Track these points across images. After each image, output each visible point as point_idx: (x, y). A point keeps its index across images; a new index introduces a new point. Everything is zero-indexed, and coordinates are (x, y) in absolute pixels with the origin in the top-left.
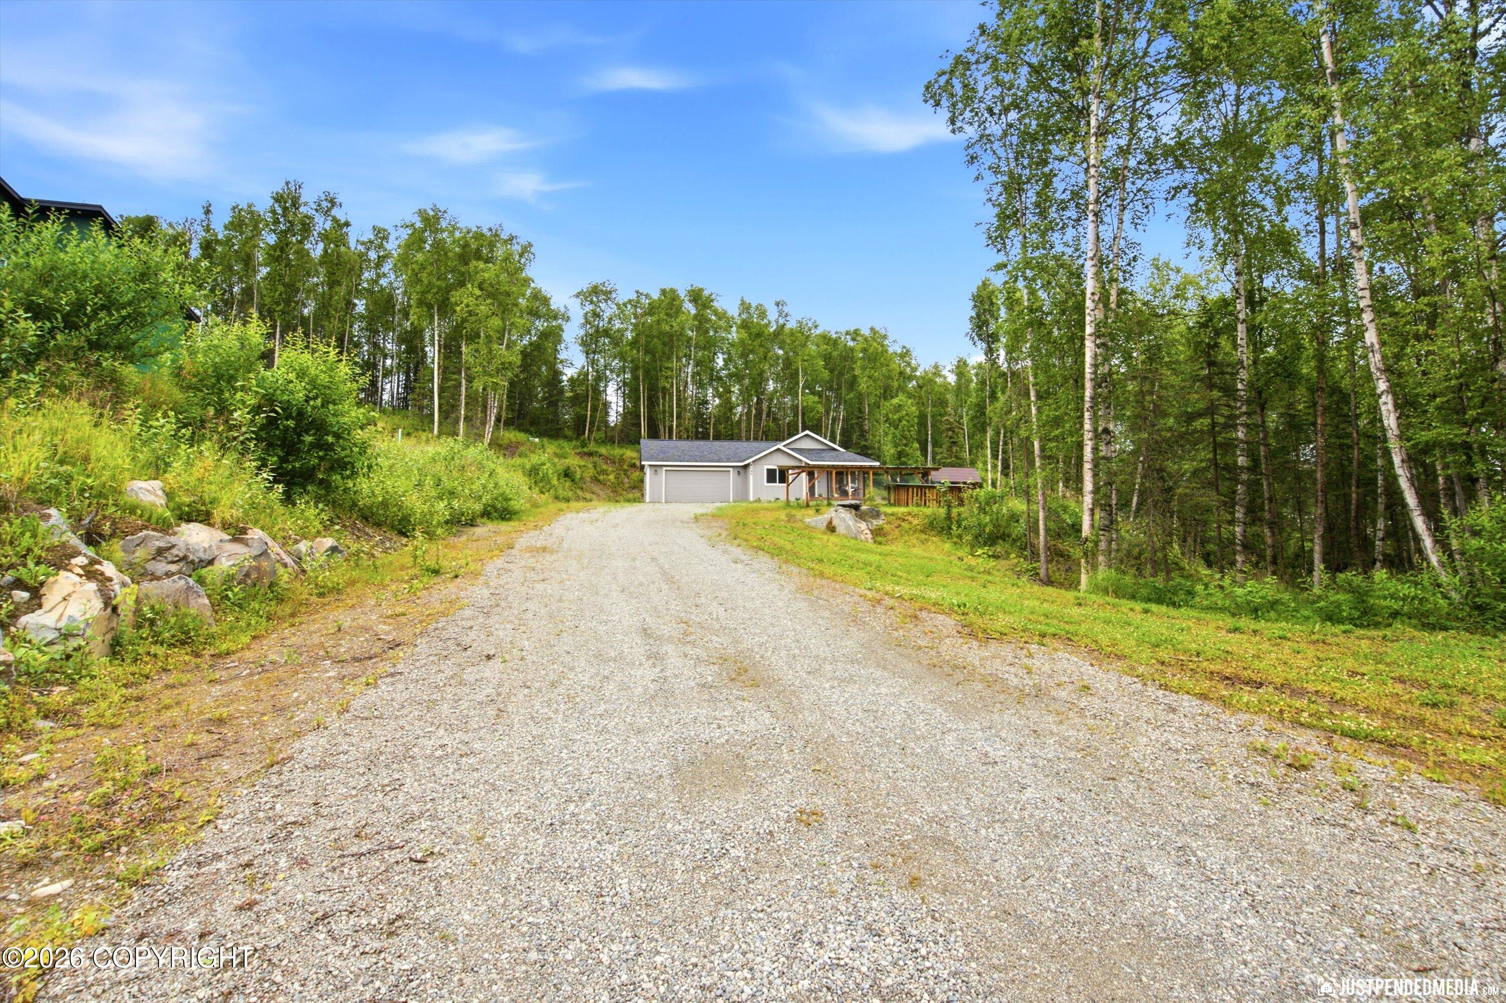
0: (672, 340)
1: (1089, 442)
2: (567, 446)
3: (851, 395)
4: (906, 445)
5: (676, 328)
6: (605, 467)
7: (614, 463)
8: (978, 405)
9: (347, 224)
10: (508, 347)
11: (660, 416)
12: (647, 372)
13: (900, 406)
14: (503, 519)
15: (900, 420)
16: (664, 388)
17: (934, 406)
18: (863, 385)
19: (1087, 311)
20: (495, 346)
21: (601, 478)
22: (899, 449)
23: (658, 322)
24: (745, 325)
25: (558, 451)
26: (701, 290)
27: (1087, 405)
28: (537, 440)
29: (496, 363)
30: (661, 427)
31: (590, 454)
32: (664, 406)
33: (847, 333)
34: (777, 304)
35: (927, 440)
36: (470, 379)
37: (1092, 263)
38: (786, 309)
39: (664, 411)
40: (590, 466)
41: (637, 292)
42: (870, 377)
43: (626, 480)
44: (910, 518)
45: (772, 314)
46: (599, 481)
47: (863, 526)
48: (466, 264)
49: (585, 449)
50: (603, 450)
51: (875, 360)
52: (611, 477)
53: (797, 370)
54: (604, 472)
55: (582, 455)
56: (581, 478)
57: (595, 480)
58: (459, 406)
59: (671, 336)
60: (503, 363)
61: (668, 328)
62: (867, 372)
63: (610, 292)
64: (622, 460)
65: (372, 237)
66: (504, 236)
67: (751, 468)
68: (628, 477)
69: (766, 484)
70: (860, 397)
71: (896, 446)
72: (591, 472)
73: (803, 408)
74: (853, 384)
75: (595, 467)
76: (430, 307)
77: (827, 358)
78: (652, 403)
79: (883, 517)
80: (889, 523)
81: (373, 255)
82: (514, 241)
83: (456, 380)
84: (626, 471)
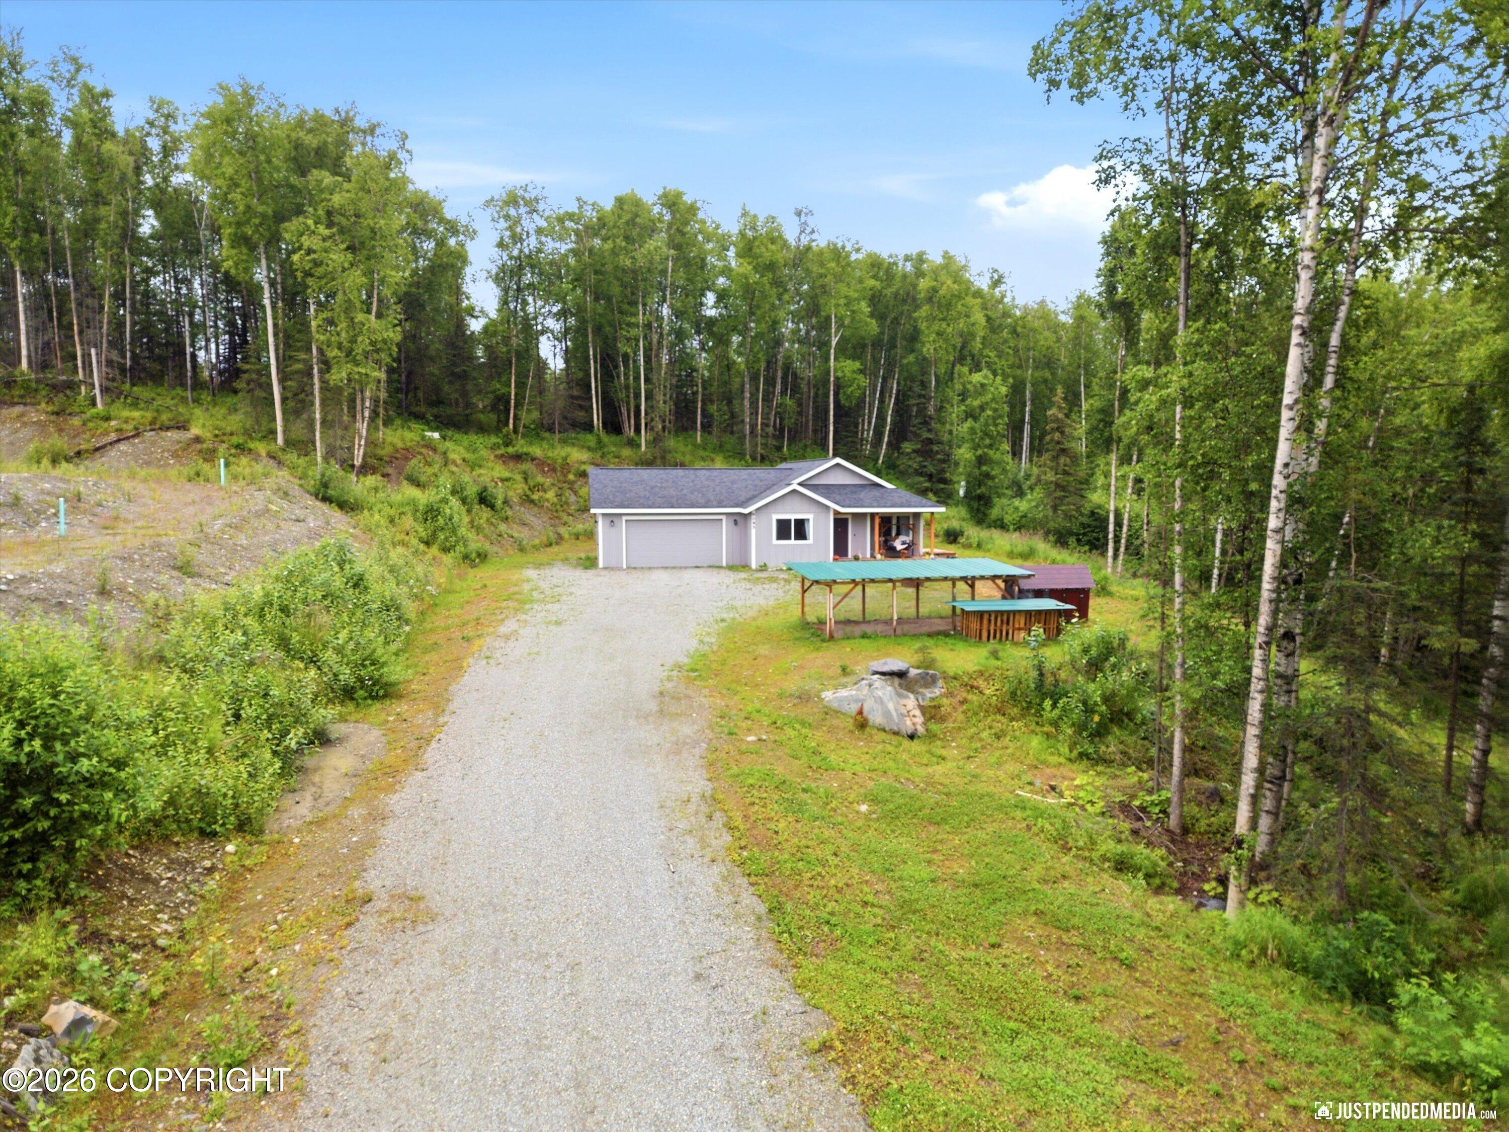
0: (635, 279)
1: (1256, 695)
2: (483, 444)
3: (911, 358)
4: (990, 446)
5: (641, 262)
6: (540, 479)
7: (554, 470)
8: (1102, 411)
9: (107, 95)
10: (379, 316)
11: (622, 395)
12: (598, 329)
13: (983, 385)
14: (375, 698)
15: (982, 408)
16: (626, 357)
17: (1036, 368)
18: (928, 349)
19: (1274, 492)
20: (360, 317)
21: (535, 497)
22: (979, 452)
23: (614, 252)
24: (748, 249)
25: (468, 456)
26: (679, 195)
27: (1260, 639)
28: (436, 435)
29: (363, 344)
30: (624, 410)
31: (518, 458)
32: (627, 377)
33: (907, 258)
34: (799, 214)
35: (1022, 421)
36: (326, 365)
37: (1291, 414)
38: (812, 222)
39: (627, 387)
40: (518, 477)
41: (578, 199)
42: (939, 334)
43: (573, 498)
44: (981, 683)
45: (791, 235)
46: (532, 502)
47: (911, 702)
48: (303, 173)
49: (510, 450)
50: (536, 451)
51: (949, 306)
52: (551, 495)
53: (828, 318)
54: (540, 487)
55: (506, 459)
56: (506, 502)
57: (527, 500)
58: (312, 404)
59: (634, 272)
60: (373, 343)
61: (628, 263)
62: (935, 327)
63: (537, 200)
64: (566, 467)
65: (152, 116)
66: (360, 122)
67: (753, 519)
68: (576, 493)
69: (775, 542)
70: (924, 363)
71: (975, 447)
72: (520, 487)
73: (837, 378)
74: (914, 337)
75: (526, 479)
76: (253, 248)
77: (875, 299)
78: (608, 374)
79: (941, 683)
80: (950, 694)
81: (154, 144)
82: (378, 131)
83: (305, 361)
84: (572, 483)
